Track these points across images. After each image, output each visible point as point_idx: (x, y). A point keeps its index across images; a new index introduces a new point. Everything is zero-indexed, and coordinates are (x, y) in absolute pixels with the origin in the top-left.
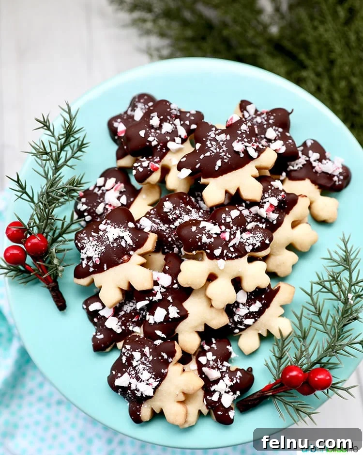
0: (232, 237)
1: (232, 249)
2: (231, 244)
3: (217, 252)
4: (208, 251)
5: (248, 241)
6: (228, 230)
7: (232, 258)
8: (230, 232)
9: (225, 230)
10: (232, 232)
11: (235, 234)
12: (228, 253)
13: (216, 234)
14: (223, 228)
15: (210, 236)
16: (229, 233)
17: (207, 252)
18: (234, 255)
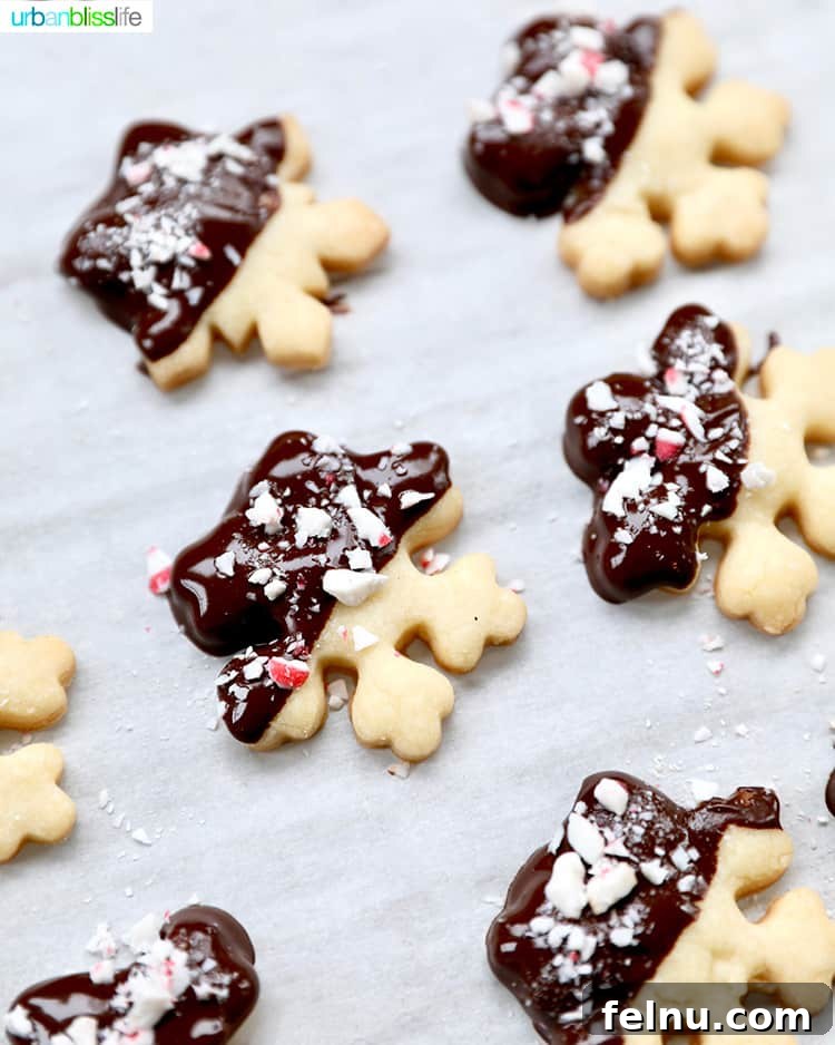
0: (675, 423)
1: (716, 433)
2: (698, 431)
3: (717, 481)
4: (707, 509)
5: (697, 379)
6: (652, 430)
7: (745, 443)
8: (661, 425)
9: (648, 439)
10: (662, 419)
11: (666, 413)
12: (727, 451)
13: (653, 472)
14: (639, 444)
15: (660, 493)
16: (663, 430)
17: (710, 516)
18: (737, 432)
